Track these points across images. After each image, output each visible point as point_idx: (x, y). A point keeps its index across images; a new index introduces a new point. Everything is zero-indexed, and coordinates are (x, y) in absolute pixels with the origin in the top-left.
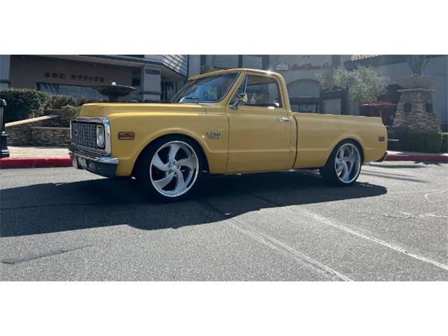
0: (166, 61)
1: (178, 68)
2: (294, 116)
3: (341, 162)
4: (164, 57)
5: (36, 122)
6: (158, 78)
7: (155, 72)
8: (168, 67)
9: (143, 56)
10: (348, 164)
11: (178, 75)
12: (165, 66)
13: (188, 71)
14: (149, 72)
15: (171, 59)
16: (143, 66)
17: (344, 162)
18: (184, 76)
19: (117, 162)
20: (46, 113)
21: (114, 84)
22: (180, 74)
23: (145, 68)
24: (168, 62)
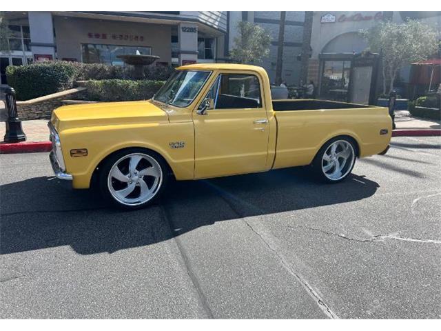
0: (202, 16)
1: (217, 23)
2: (275, 116)
3: (332, 158)
4: (201, 13)
5: (65, 96)
6: (195, 36)
7: (192, 30)
8: (205, 24)
9: (177, 13)
10: (341, 160)
11: (216, 31)
12: (201, 22)
13: (228, 25)
14: (184, 30)
15: (209, 14)
16: (179, 24)
17: (335, 159)
18: (224, 32)
19: (71, 178)
20: (75, 86)
21: (138, 53)
22: (218, 29)
23: (182, 25)
24: (206, 18)
